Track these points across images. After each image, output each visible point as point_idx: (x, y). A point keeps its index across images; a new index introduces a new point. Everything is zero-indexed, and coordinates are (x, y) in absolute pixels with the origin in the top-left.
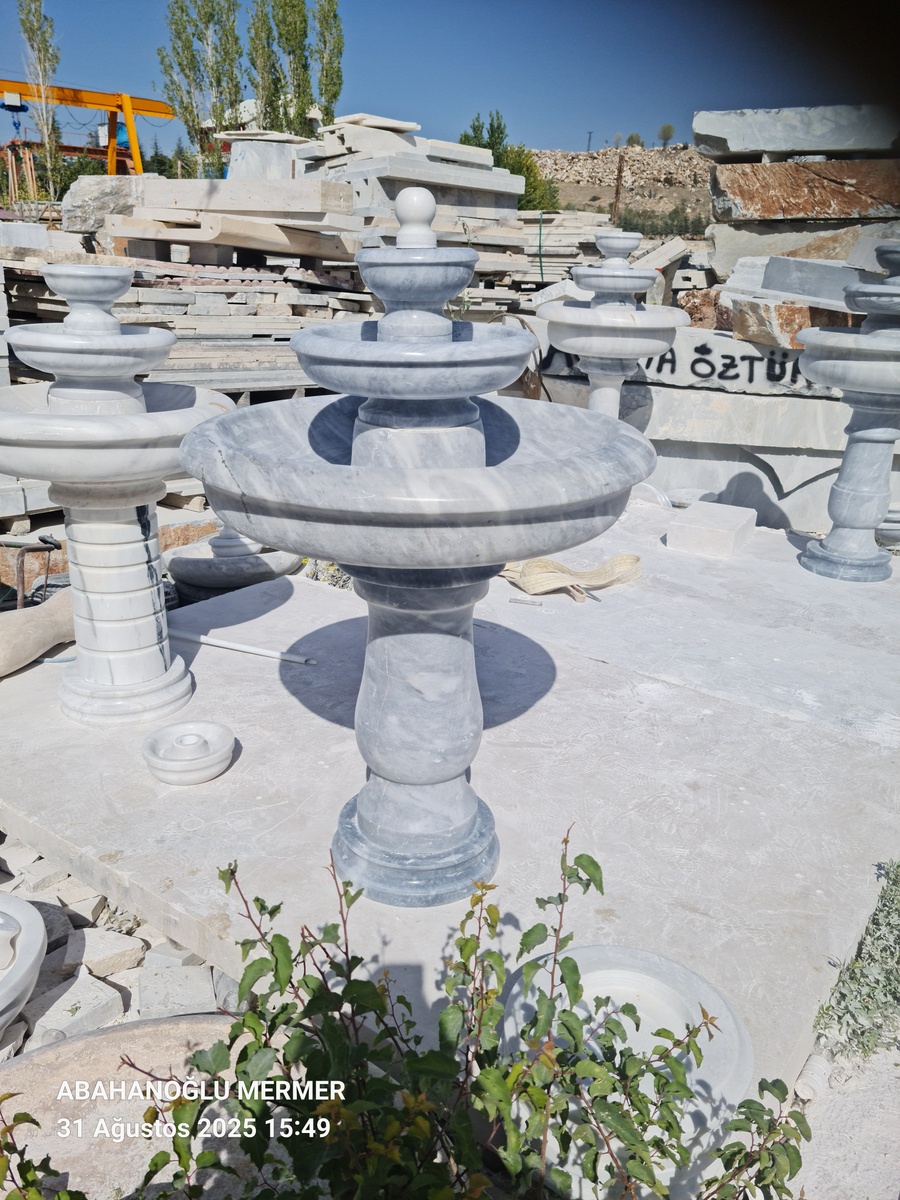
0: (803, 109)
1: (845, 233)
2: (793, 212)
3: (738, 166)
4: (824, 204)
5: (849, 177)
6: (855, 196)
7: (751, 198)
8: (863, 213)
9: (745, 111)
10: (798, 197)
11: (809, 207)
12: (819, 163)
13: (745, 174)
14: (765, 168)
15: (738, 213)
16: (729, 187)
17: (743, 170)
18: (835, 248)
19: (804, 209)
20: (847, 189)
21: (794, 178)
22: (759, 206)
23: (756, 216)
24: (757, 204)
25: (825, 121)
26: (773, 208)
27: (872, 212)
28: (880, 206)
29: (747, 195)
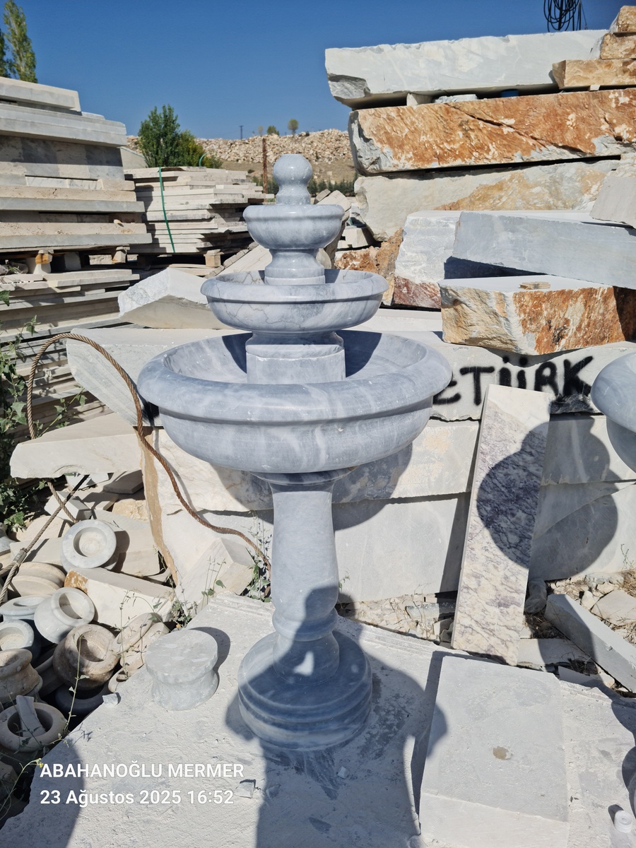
0: (446, 42)
1: (511, 180)
2: (449, 159)
3: (383, 111)
4: (481, 148)
5: (506, 117)
6: (515, 138)
7: (401, 147)
8: (526, 158)
9: (382, 46)
10: (453, 142)
11: (466, 153)
12: (472, 103)
13: (390, 119)
14: (411, 110)
15: (388, 164)
16: (375, 135)
17: (388, 115)
18: (500, 198)
19: (461, 156)
20: (506, 130)
21: (446, 120)
22: (411, 155)
23: (409, 166)
24: (408, 152)
25: (471, 55)
26: (427, 156)
27: (535, 156)
28: (542, 148)
29: (397, 144)
